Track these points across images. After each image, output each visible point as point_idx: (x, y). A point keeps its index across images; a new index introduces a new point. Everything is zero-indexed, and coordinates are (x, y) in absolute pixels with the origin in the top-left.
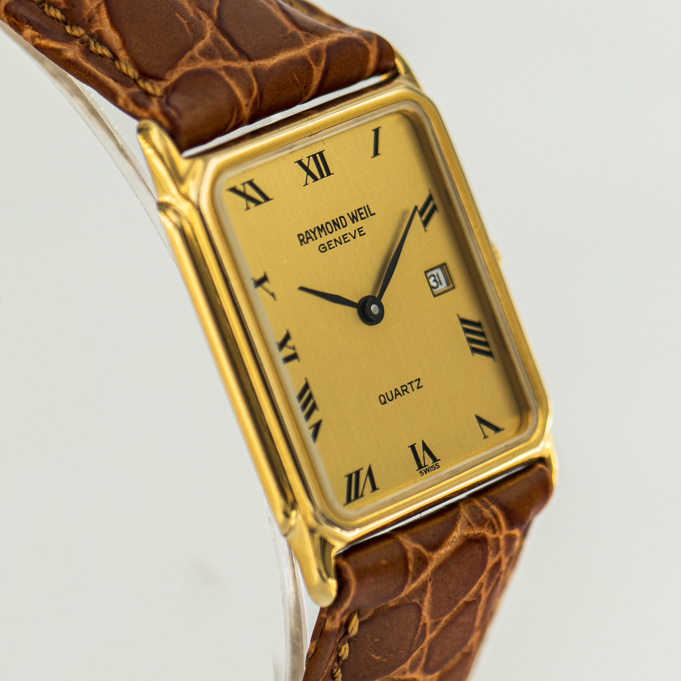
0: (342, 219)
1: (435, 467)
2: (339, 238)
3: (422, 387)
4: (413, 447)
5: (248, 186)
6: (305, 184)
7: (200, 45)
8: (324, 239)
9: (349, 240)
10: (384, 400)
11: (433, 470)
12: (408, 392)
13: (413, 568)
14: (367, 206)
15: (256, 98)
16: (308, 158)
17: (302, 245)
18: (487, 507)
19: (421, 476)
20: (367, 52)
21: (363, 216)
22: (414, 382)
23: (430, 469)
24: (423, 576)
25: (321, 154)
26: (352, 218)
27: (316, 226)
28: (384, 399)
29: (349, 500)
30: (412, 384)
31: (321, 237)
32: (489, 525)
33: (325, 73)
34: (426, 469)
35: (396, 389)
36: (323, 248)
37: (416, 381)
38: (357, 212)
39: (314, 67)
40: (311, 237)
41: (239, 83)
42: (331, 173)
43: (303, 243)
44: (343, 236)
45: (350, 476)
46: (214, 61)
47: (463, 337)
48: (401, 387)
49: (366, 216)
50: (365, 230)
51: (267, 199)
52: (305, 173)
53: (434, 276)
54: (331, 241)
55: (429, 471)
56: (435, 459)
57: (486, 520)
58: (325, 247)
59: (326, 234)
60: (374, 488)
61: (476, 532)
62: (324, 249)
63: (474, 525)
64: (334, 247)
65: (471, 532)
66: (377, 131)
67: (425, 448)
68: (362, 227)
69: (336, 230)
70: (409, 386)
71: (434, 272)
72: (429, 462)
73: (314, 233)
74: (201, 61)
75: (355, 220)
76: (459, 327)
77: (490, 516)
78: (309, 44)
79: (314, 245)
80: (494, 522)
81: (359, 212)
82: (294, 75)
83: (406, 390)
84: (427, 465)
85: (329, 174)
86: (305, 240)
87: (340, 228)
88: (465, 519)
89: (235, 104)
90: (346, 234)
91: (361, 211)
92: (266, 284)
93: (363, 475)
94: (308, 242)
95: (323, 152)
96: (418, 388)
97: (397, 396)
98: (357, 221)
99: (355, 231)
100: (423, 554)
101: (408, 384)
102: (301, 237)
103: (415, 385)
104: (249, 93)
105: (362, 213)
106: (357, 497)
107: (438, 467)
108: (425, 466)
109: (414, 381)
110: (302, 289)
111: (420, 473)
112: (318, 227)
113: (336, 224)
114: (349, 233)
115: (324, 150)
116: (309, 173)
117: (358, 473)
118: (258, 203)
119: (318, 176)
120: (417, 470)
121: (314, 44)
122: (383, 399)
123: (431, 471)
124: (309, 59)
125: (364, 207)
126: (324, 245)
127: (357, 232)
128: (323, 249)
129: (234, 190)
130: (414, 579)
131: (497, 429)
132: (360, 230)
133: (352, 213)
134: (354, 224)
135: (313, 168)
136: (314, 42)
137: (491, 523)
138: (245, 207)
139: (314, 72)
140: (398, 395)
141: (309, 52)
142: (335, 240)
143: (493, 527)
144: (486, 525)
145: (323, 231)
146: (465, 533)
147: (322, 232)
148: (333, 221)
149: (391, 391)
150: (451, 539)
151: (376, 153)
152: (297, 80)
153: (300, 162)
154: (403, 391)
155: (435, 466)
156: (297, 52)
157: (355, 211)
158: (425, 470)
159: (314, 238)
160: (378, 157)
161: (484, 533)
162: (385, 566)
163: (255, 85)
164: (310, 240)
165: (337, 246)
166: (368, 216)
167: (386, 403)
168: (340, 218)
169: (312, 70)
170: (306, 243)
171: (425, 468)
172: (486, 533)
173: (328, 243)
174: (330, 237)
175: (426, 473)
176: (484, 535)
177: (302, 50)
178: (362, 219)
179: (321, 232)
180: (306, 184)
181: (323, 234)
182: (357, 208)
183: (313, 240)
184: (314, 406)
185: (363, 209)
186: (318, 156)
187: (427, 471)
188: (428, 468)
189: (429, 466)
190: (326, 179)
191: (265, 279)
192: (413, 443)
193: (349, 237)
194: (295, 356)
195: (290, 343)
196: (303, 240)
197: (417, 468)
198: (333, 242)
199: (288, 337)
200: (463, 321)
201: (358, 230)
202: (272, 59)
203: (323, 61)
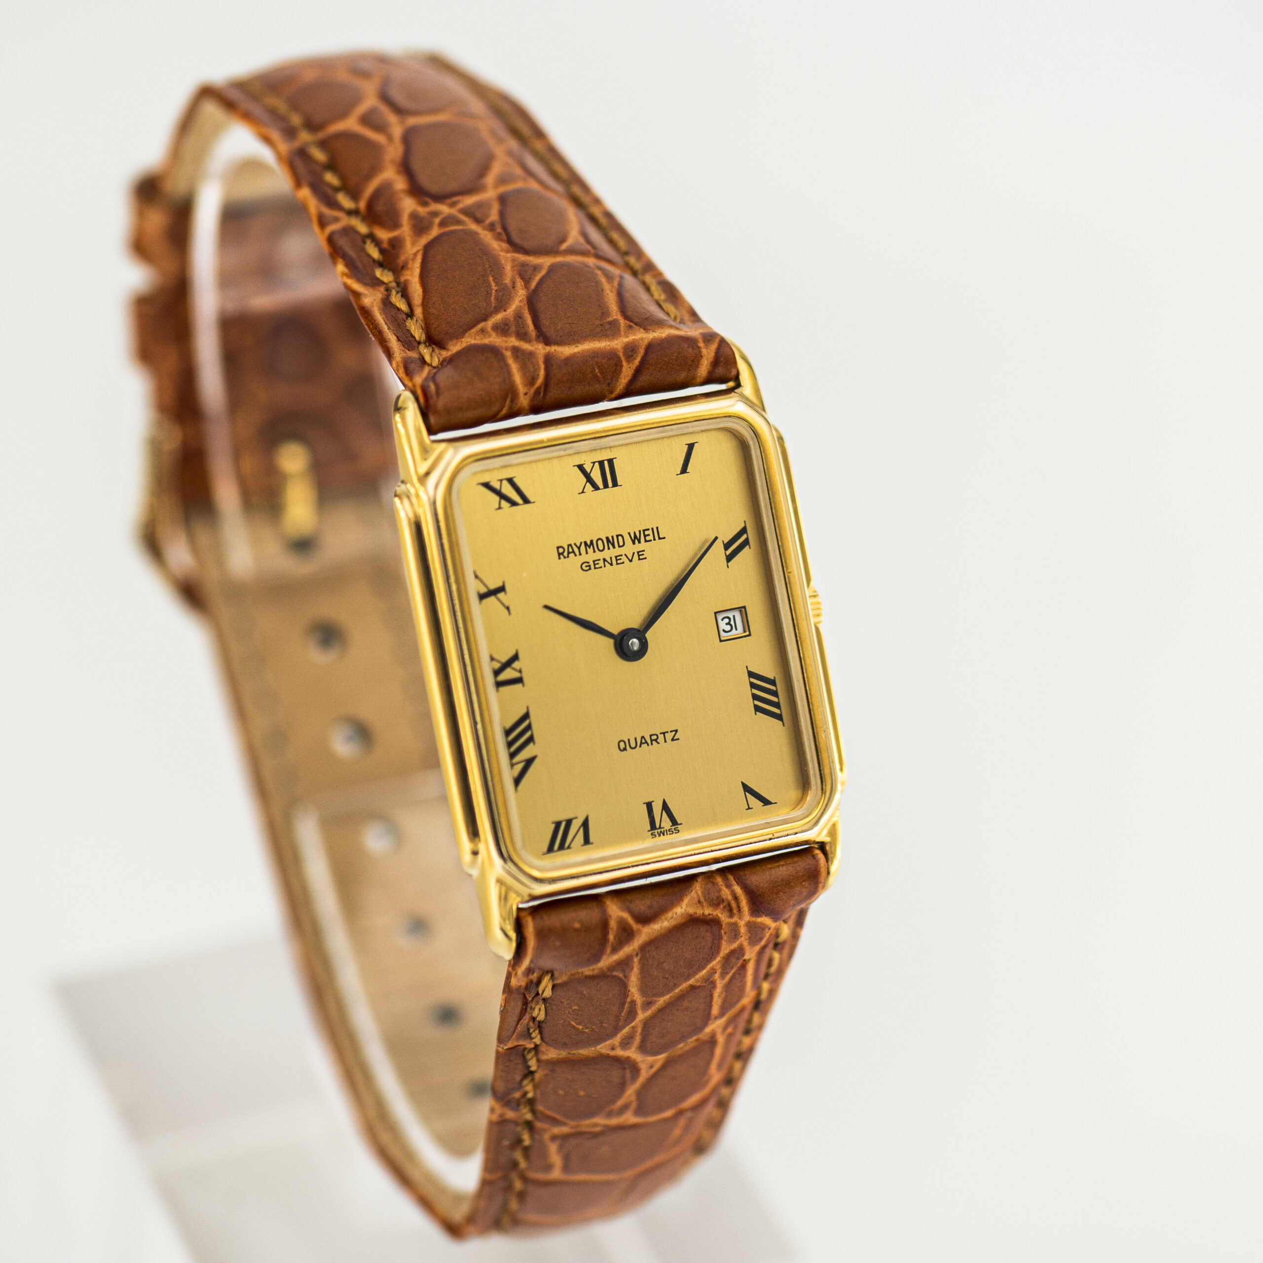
0: (620, 538)
1: (673, 832)
2: (611, 558)
3: (678, 739)
4: (649, 806)
5: (505, 483)
6: (581, 492)
7: (498, 317)
8: (591, 556)
9: (623, 563)
11: (670, 834)
12: (658, 743)
13: (615, 938)
14: (657, 528)
15: (539, 388)
16: (592, 464)
17: (560, 558)
18: (729, 886)
19: (652, 838)
20: (699, 357)
21: (648, 538)
24: (627, 950)
25: (611, 461)
26: (633, 538)
27: (583, 541)
28: (624, 746)
29: (550, 849)
32: (725, 907)
33: (638, 372)
34: (661, 832)
35: (643, 737)
36: (586, 566)
37: (671, 732)
38: (642, 532)
39: (624, 363)
40: (573, 552)
41: (523, 368)
42: (619, 484)
43: (561, 556)
44: (616, 557)
45: (558, 824)
46: (504, 339)
47: (748, 692)
48: (651, 736)
49: (652, 539)
50: (646, 554)
51: (526, 501)
52: (585, 480)
53: (729, 618)
54: (599, 560)
55: (664, 835)
56: (674, 822)
57: (723, 901)
58: (590, 566)
59: (594, 551)
60: (587, 841)
61: (707, 912)
62: (588, 568)
63: (705, 904)
64: (601, 567)
65: (699, 912)
66: (691, 447)
67: (665, 807)
68: (644, 551)
69: (609, 549)
70: (661, 737)
71: (730, 615)
72: (667, 824)
73: (579, 548)
74: (490, 336)
75: (636, 541)
76: (745, 680)
77: (730, 897)
78: (628, 337)
79: (575, 561)
80: (734, 904)
81: (644, 533)
82: (596, 369)
83: (656, 740)
84: (663, 828)
85: (615, 484)
86: (566, 554)
87: (614, 547)
88: (696, 895)
89: (511, 392)
90: (621, 555)
91: (646, 533)
92: (501, 595)
93: (576, 825)
94: (568, 557)
95: (614, 460)
96: (673, 740)
97: (642, 745)
98: (639, 542)
99: (634, 553)
100: (630, 925)
101: (661, 733)
102: (561, 550)
103: (669, 736)
104: (531, 382)
105: (649, 535)
106: (562, 847)
107: (677, 831)
108: (660, 828)
109: (669, 732)
110: (547, 607)
111: (652, 834)
112: (586, 543)
113: (610, 542)
114: (625, 555)
115: (615, 458)
116: (589, 480)
117: (569, 822)
118: (513, 503)
119: (601, 485)
120: (649, 831)
121: (634, 337)
122: (622, 745)
123: (667, 834)
124: (621, 354)
125: (652, 529)
126: (588, 563)
127: (636, 555)
128: (586, 567)
129: (487, 485)
130: (615, 950)
131: (766, 802)
132: (639, 553)
133: (635, 533)
134: (634, 545)
135: (596, 476)
136: (635, 335)
137: (729, 905)
138: (497, 506)
139: (624, 369)
140: (644, 743)
141: (623, 345)
142: (605, 560)
143: (731, 910)
144: (722, 906)
145: (592, 547)
146: (691, 911)
147: (590, 547)
148: (607, 538)
149: (636, 739)
150: (670, 914)
151: (684, 470)
152: (599, 374)
153: (581, 467)
154: (652, 741)
155: (673, 830)
156: (608, 343)
157: (640, 531)
158: (659, 832)
159: (577, 553)
160: (685, 475)
161: (717, 915)
162: (577, 931)
163: (542, 373)
164: (572, 555)
165: (605, 566)
166: (654, 540)
167: (626, 750)
168: (617, 536)
169: (622, 366)
170: (565, 557)
171: (659, 831)
172: (720, 915)
173: (594, 561)
174: (599, 555)
175: (660, 835)
176: (717, 917)
177: (616, 342)
178: (646, 541)
179: (588, 548)
180: (583, 492)
181: (590, 550)
182: (644, 529)
183: (576, 555)
184: (531, 739)
185: (651, 530)
186: (606, 463)
187: (662, 834)
188: (664, 831)
189: (665, 829)
190: (611, 490)
191: (502, 589)
192: (650, 800)
193: (624, 559)
194: (519, 680)
195: (516, 665)
196: (562, 554)
197: (649, 828)
198: (602, 561)
199: (515, 658)
200: (751, 674)
201: (638, 552)
202: (574, 347)
203: (639, 359)
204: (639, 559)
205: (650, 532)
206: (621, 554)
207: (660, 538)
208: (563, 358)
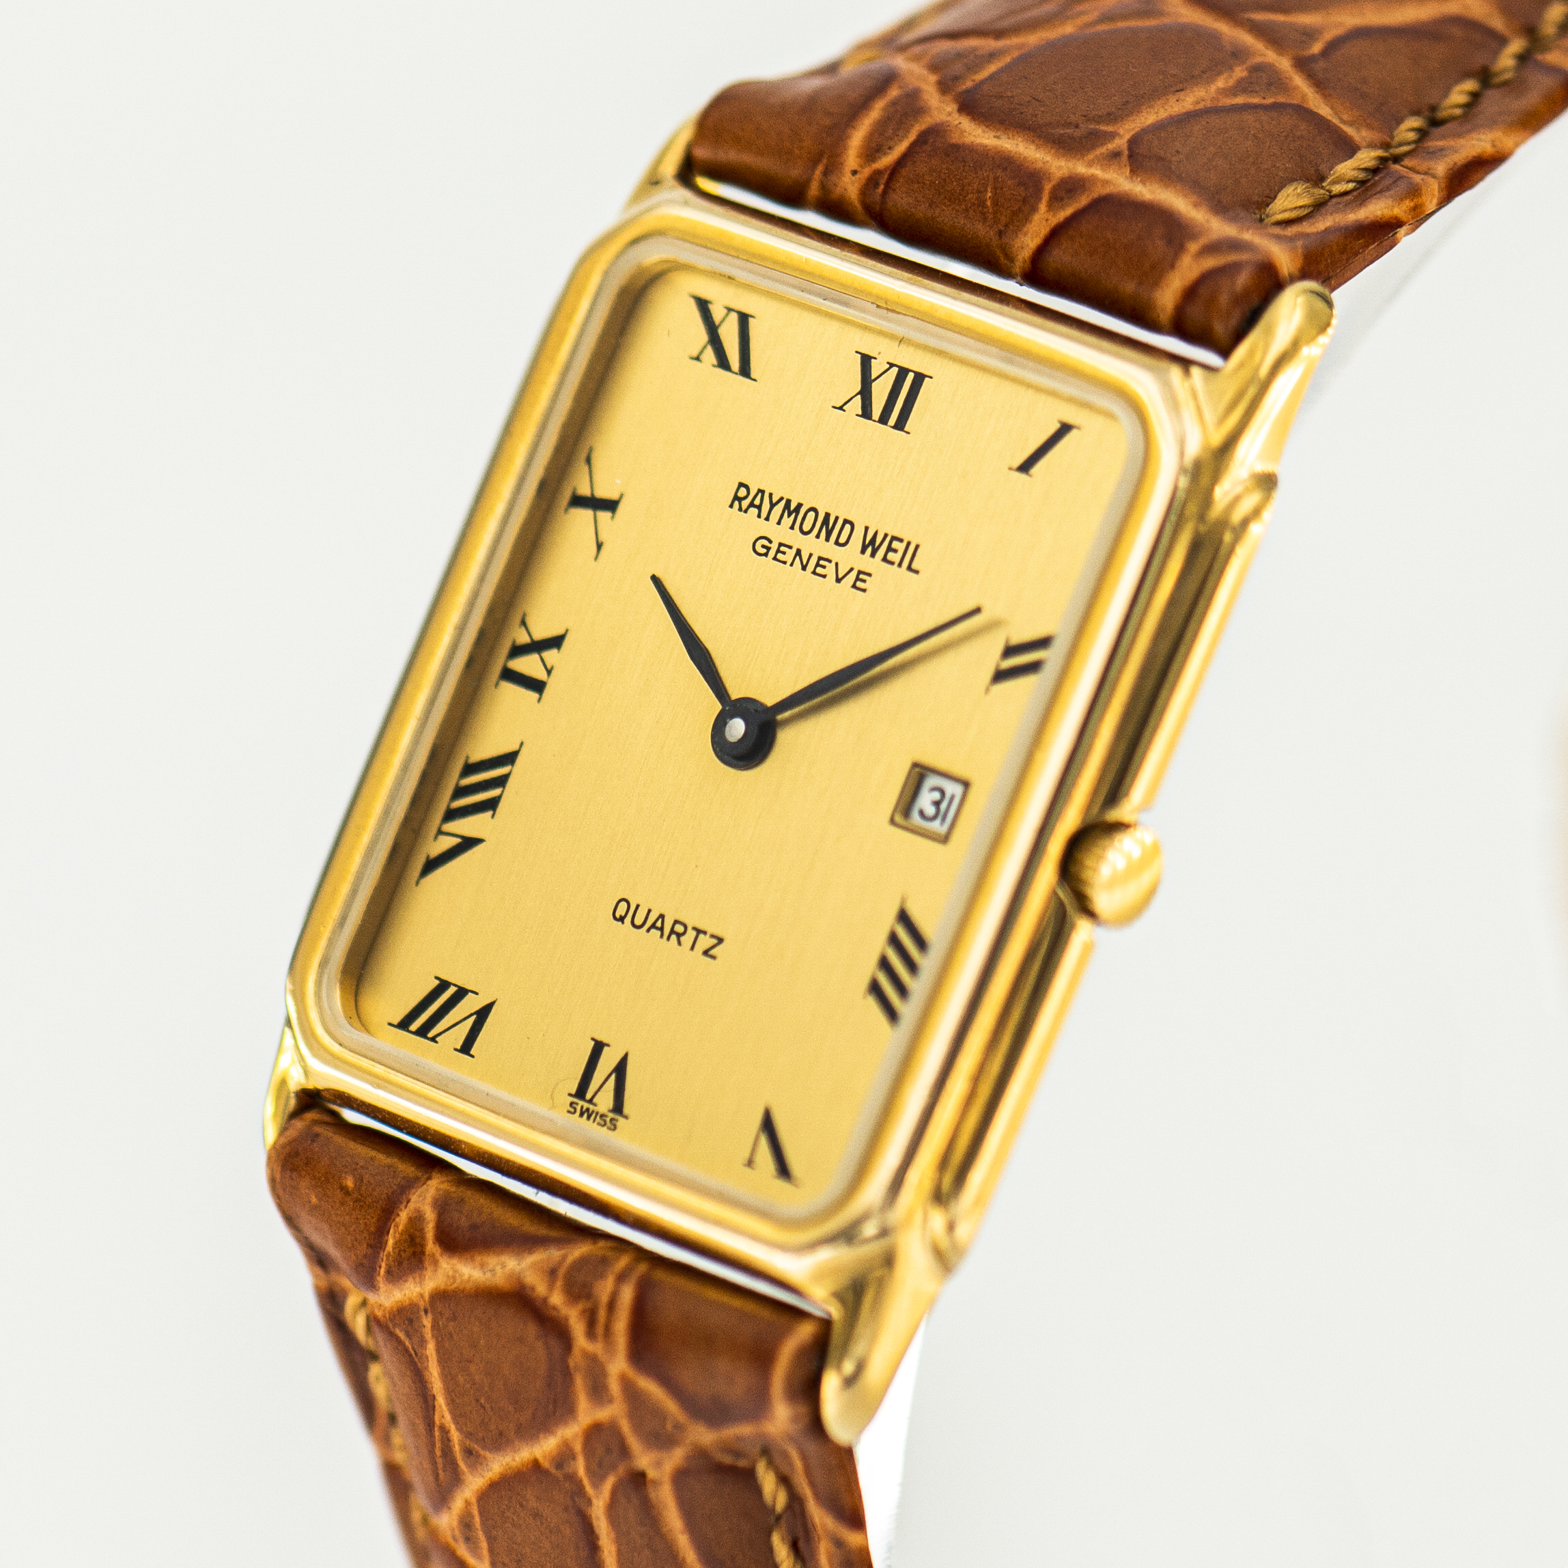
0: (848, 527)
1: (605, 1122)
2: (811, 555)
3: (713, 957)
4: (598, 1047)
5: (734, 317)
6: (838, 406)
7: (977, 43)
8: (781, 532)
9: (824, 576)
10: (623, 915)
11: (599, 1124)
12: (679, 943)
13: (396, 1249)
14: (917, 547)
15: (878, 173)
16: (888, 366)
17: (731, 506)
18: (621, 1278)
19: (569, 1112)
21: (891, 556)
22: (708, 936)
23: (594, 1115)
24: (413, 1290)
25: (920, 378)
26: (867, 542)
27: (786, 497)
28: (624, 912)
29: (405, 1023)
30: (701, 936)
31: (779, 523)
32: (587, 1310)
33: (1055, 235)
34: (588, 1110)
35: (662, 916)
36: (763, 546)
37: (713, 936)
38: (888, 539)
39: (1043, 207)
40: (759, 507)
42: (906, 429)
43: (736, 503)
44: (820, 558)
45: (443, 985)
46: (926, 74)
47: (878, 944)
48: (676, 922)
49: (897, 561)
50: (869, 583)
51: (745, 371)
52: (859, 388)
53: (943, 793)
54: (790, 547)
55: (589, 1118)
56: (618, 1108)
57: (592, 1297)
58: (768, 549)
59: (792, 528)
60: (466, 1048)
61: (554, 1300)
62: (764, 551)
63: (559, 1283)
64: (785, 563)
65: (541, 1289)
66: (1064, 429)
67: (620, 1070)
68: (869, 575)
69: (818, 536)
70: (691, 934)
72: (605, 1101)
73: (772, 505)
75: (869, 550)
76: (888, 920)
77: (604, 1298)
78: (1093, 167)
79: (752, 525)
80: (602, 1314)
81: (890, 543)
82: (989, 190)
83: (679, 935)
84: (595, 1105)
85: (900, 425)
86: (745, 504)
87: (827, 539)
88: (558, 1259)
90: (830, 561)
91: (895, 544)
92: (604, 516)
93: (467, 1007)
94: (746, 511)
95: (926, 379)
96: (706, 953)
97: (653, 931)
98: (873, 555)
99: (852, 569)
100: (423, 1238)
101: (694, 928)
102: (743, 492)
103: (705, 942)
105: (895, 551)
106: (422, 1032)
107: (612, 1126)
108: (590, 1101)
109: (709, 934)
110: (656, 580)
111: (571, 1104)
112: (789, 502)
113: (827, 525)
114: (837, 564)
115: (931, 377)
116: (865, 393)
117: (461, 993)
118: (723, 363)
119: (876, 414)
120: (570, 1095)
121: (1101, 172)
122: (621, 911)
123: (595, 1121)
124: (1048, 187)
125: (909, 544)
126: (770, 542)
127: (853, 575)
128: (763, 548)
129: (703, 305)
131: (784, 1171)
132: (862, 575)
133: (876, 534)
134: (861, 556)
135: (881, 392)
136: (1103, 170)
137: (597, 1312)
138: (695, 354)
139: (1036, 217)
140: (657, 928)
142: (798, 552)
143: (594, 1322)
144: (583, 1306)
145: (793, 515)
146: (530, 1280)
147: (789, 516)
148: (827, 515)
149: (649, 911)
151: (1025, 467)
152: (989, 203)
153: (866, 360)
154: (672, 931)
155: (608, 1120)
156: (1048, 158)
157: (886, 535)
158: (584, 1109)
159: (765, 513)
160: (1022, 476)
161: (569, 1319)
162: (344, 1189)
163: (903, 147)
164: (754, 511)
165: (792, 565)
166: (900, 565)
167: (623, 923)
168: (846, 522)
169: (1034, 209)
170: (740, 509)
171: (586, 1105)
172: (573, 1321)
173: (781, 545)
174: (796, 539)
175: (581, 1115)
176: (567, 1322)
177: (1063, 164)
178: (885, 559)
179: (786, 514)
180: (841, 408)
181: (788, 521)
182: (896, 534)
183: (759, 516)
184: (492, 805)
185: (904, 544)
186: (911, 376)
187: (586, 1115)
188: (593, 1111)
189: (596, 1109)
190: (887, 431)
191: (610, 506)
192: (605, 1041)
193: (830, 570)
194: (537, 686)
195: (550, 655)
196: (740, 500)
197: (573, 1092)
198: (794, 551)
199: (556, 642)
200: (904, 917)
201: (860, 572)
202: (992, 134)
203: (1068, 211)
204: (854, 586)
205: (900, 547)
206: (830, 558)
207: (909, 568)
208: (954, 141)
